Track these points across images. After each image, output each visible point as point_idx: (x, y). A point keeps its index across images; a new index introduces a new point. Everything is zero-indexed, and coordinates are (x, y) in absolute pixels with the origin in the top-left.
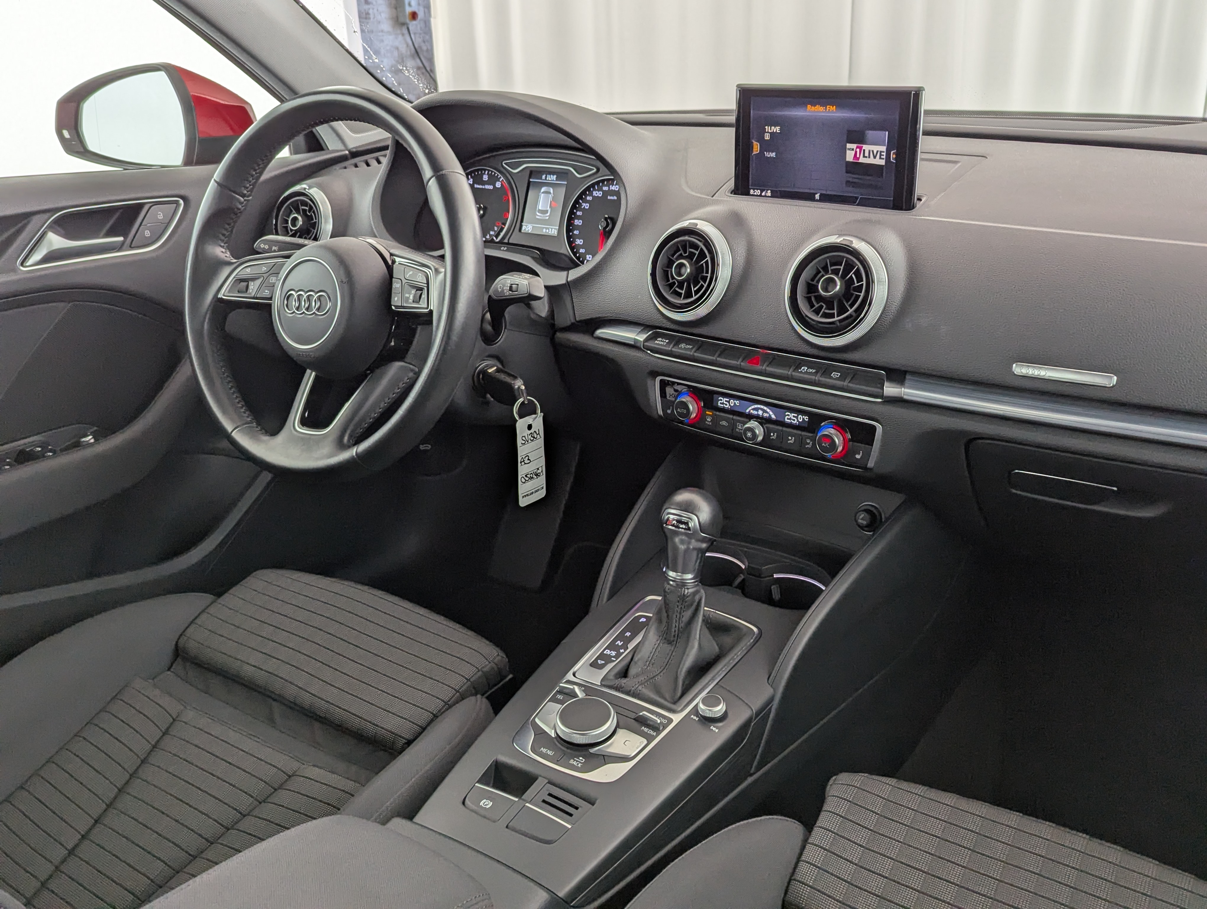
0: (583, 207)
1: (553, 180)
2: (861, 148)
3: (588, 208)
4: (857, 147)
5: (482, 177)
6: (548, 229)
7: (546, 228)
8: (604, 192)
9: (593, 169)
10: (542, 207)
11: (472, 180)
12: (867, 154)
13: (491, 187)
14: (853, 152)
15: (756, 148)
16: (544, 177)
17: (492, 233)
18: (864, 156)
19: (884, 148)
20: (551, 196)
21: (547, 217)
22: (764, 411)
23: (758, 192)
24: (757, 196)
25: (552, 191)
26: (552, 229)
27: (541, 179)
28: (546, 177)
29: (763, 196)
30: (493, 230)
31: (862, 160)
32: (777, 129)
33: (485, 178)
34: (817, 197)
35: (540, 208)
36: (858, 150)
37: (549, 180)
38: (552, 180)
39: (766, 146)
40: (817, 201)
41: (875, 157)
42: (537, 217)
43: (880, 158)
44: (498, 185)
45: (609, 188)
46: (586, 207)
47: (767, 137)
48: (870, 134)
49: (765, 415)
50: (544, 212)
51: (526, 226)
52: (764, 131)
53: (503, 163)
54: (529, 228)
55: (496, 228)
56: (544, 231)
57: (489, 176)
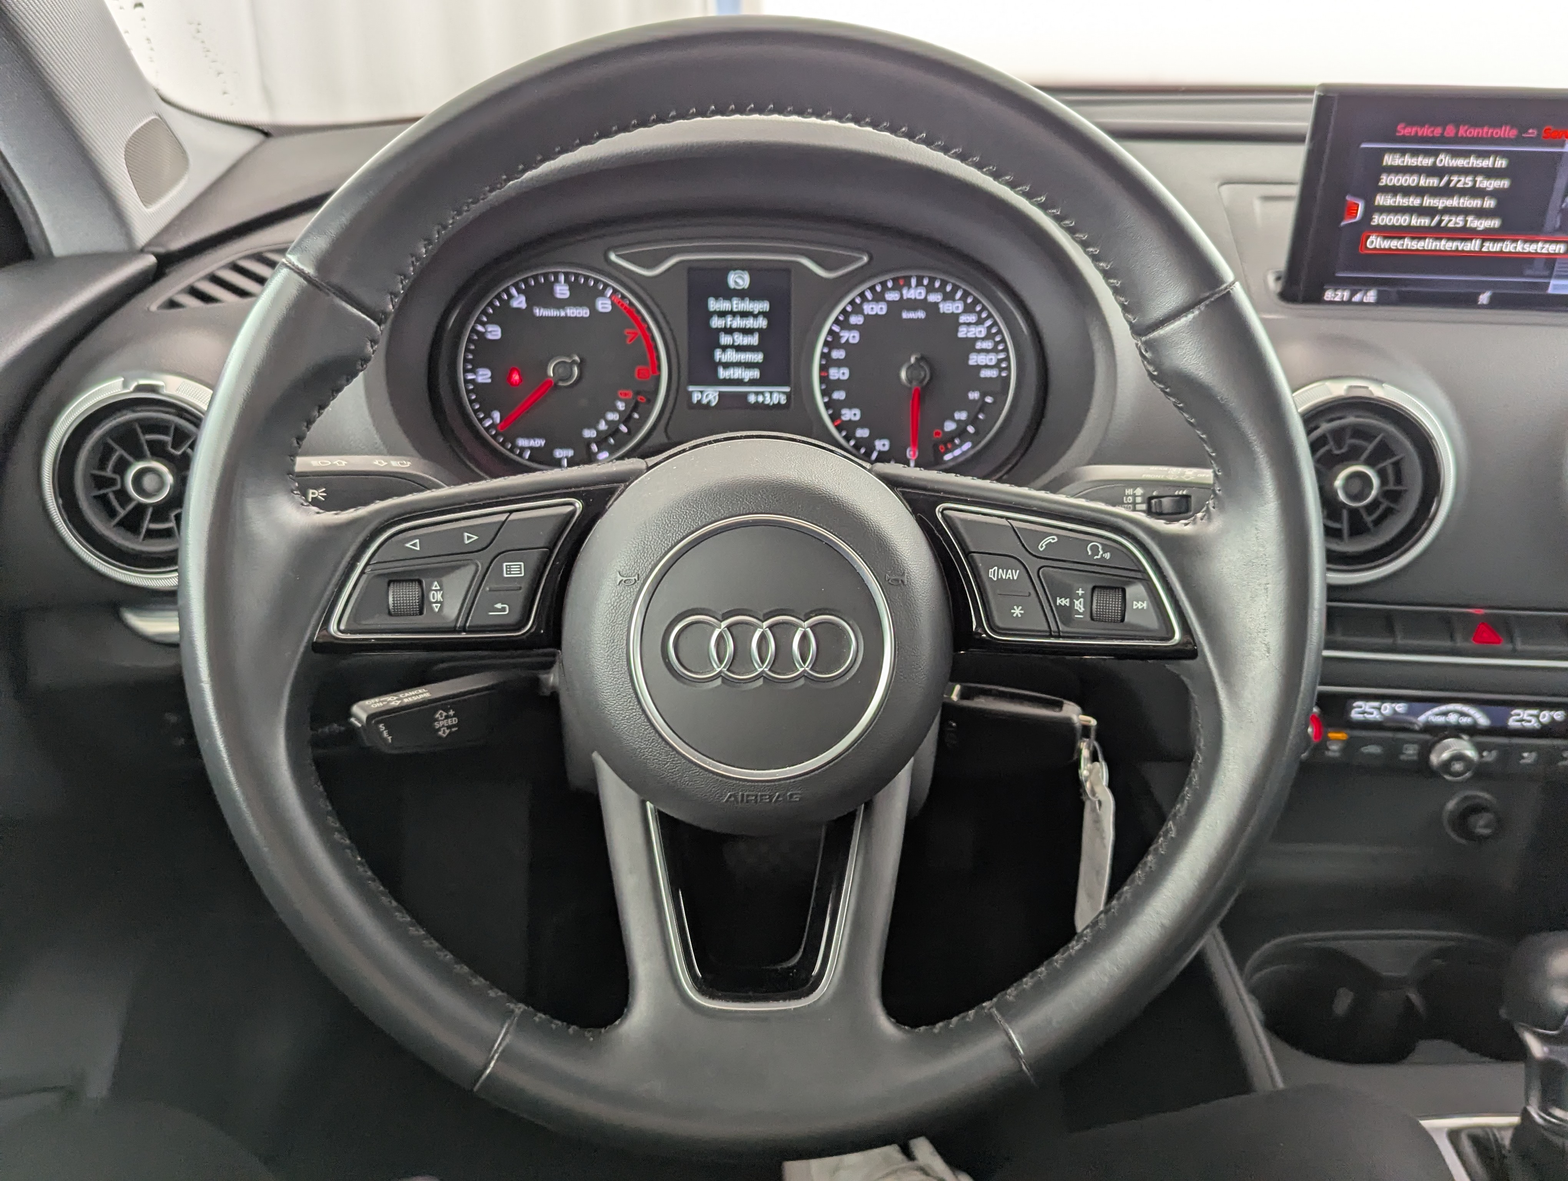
0: (844, 340)
3: (857, 340)
5: (553, 292)
6: (762, 393)
7: (757, 394)
8: (890, 304)
9: (859, 259)
11: (523, 298)
13: (584, 312)
15: (1356, 210)
17: (612, 416)
22: (1463, 714)
23: (1343, 295)
24: (1342, 303)
26: (771, 393)
29: (1356, 304)
30: (615, 409)
33: (562, 291)
34: (1483, 299)
40: (1483, 307)
44: (604, 305)
45: (902, 295)
46: (851, 341)
49: (1465, 721)
51: (702, 392)
53: (613, 257)
54: (711, 397)
55: (621, 406)
56: (752, 399)
57: (573, 287)
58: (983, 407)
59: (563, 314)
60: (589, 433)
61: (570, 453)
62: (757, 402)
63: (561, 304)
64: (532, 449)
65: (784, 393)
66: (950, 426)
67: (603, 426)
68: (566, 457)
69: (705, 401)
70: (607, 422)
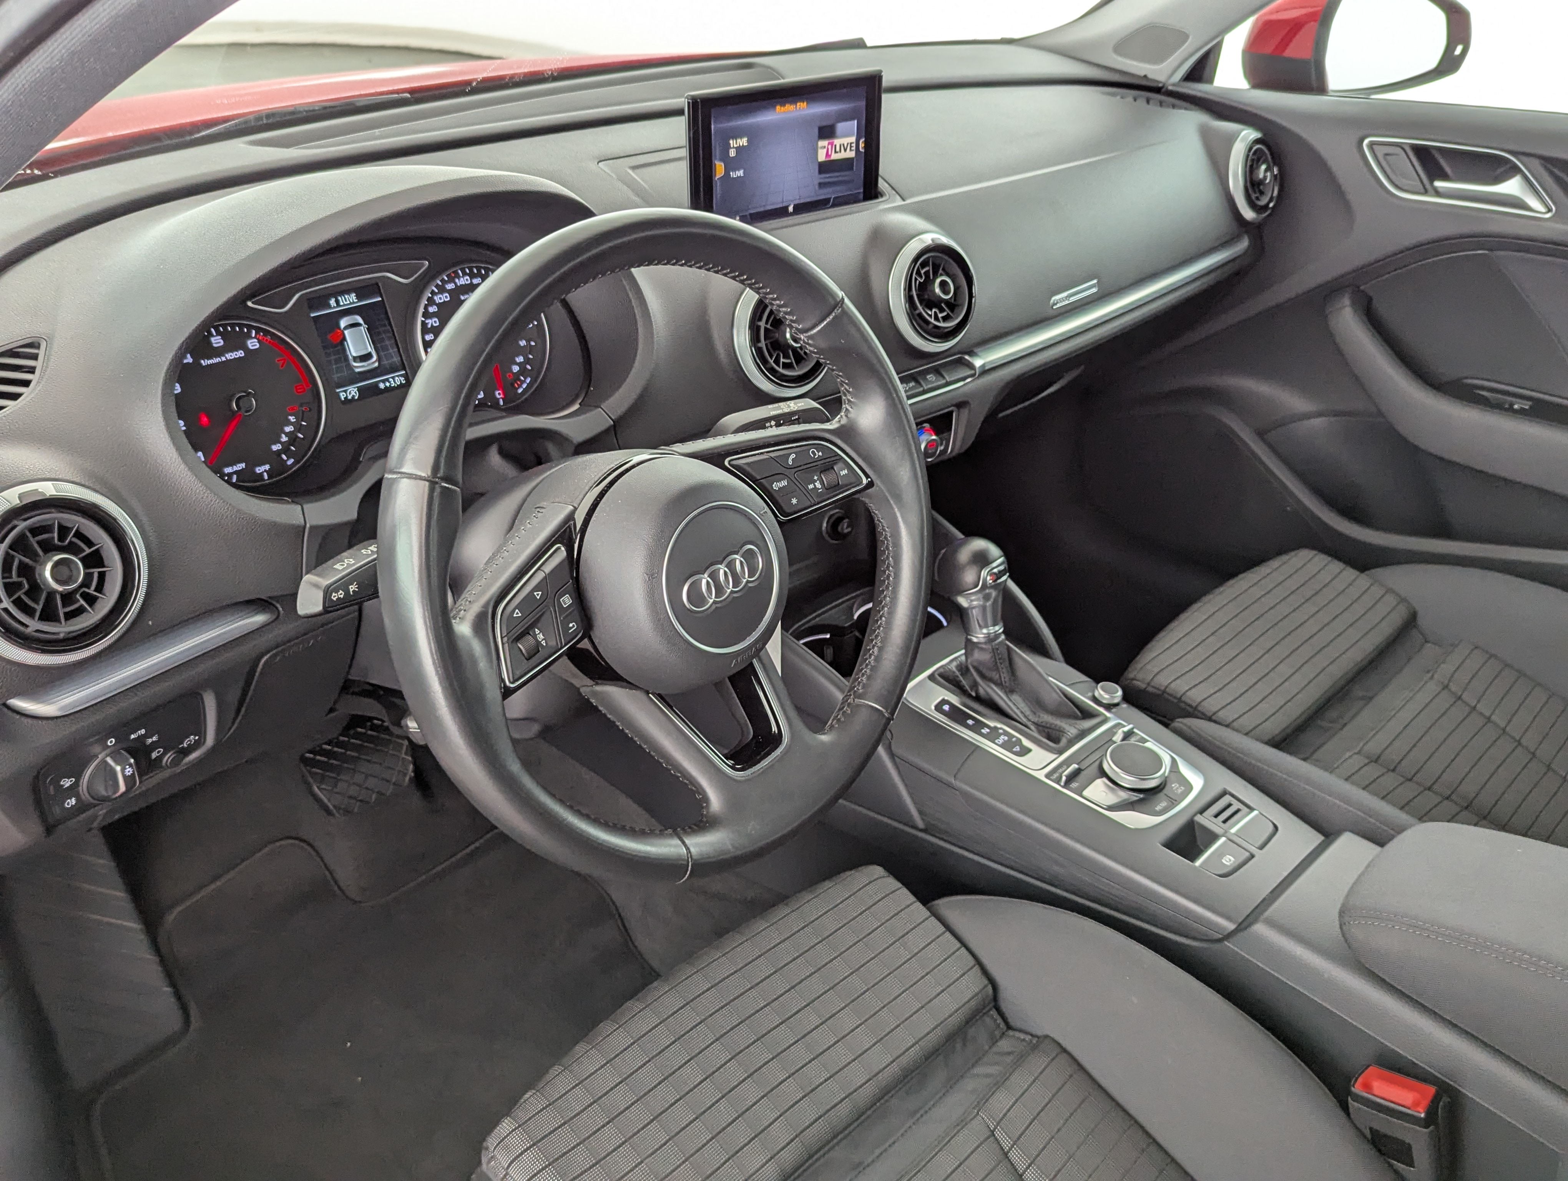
0: (429, 326)
1: (354, 303)
2: (832, 144)
3: (438, 324)
4: (829, 144)
5: (210, 343)
6: (387, 380)
7: (384, 381)
8: (450, 292)
9: (423, 265)
10: (356, 351)
11: (188, 355)
12: (838, 149)
13: (240, 354)
14: (825, 150)
15: (720, 168)
16: (332, 302)
17: (288, 429)
18: (836, 152)
19: (853, 139)
20: (363, 329)
21: (373, 363)
25: (361, 321)
26: (393, 378)
27: (329, 307)
28: (337, 302)
30: (289, 423)
31: (834, 157)
32: (743, 142)
33: (217, 341)
34: (791, 209)
35: (354, 355)
36: (830, 147)
37: (344, 305)
38: (351, 303)
39: (730, 165)
40: (790, 214)
41: (845, 150)
42: (357, 370)
43: (851, 150)
44: (253, 344)
45: (456, 284)
46: (434, 325)
47: (732, 153)
48: (841, 127)
50: (366, 357)
51: (345, 391)
52: (728, 147)
53: (250, 304)
54: (353, 393)
55: (292, 419)
56: (382, 386)
57: (224, 335)
58: (531, 350)
59: (224, 359)
60: (276, 447)
61: (267, 467)
62: (386, 387)
63: (219, 352)
64: (236, 472)
65: (401, 376)
66: (516, 369)
67: (284, 438)
68: (265, 471)
69: (350, 397)
70: (287, 434)
